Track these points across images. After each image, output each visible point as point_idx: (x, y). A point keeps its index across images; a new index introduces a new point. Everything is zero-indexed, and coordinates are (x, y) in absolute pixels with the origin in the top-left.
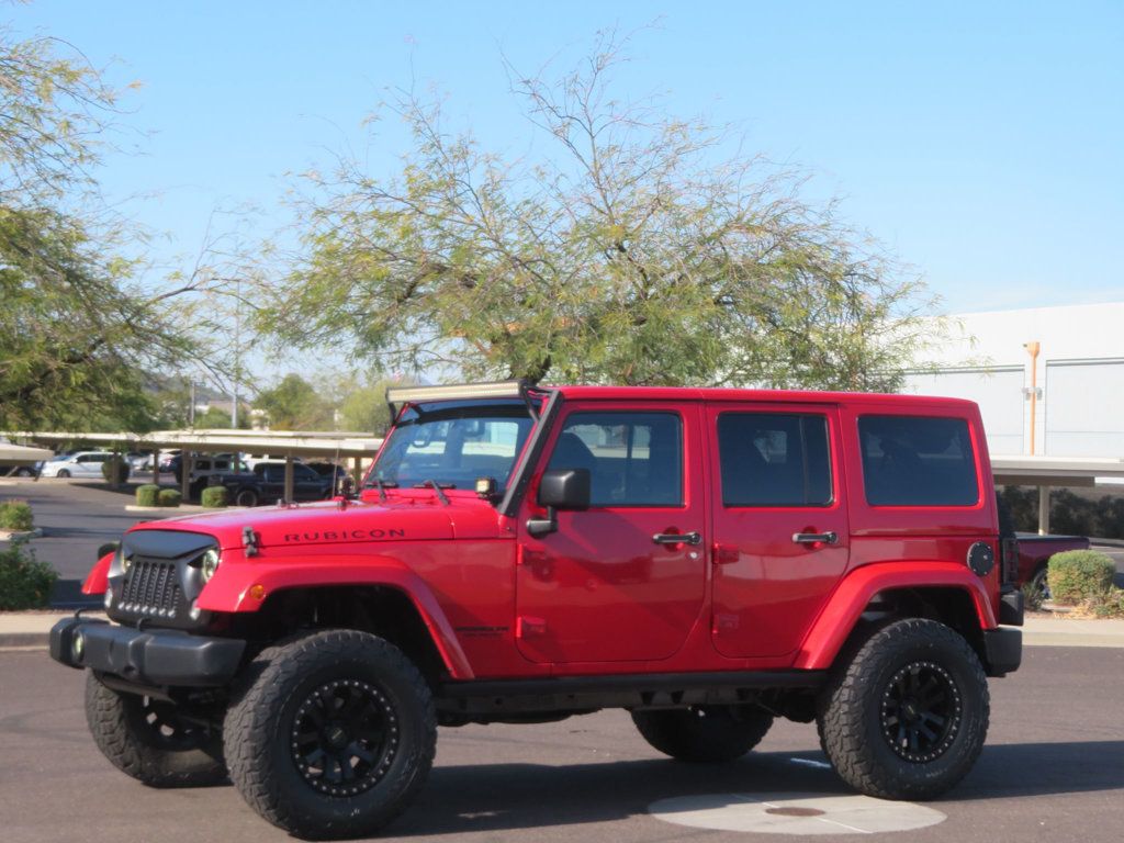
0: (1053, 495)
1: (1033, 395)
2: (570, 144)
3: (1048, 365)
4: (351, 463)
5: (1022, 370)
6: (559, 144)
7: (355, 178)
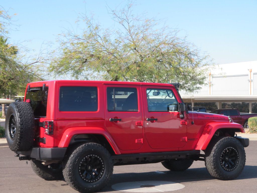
0: (252, 104)
1: (251, 81)
2: (123, 25)
3: (254, 74)
5: (248, 75)
6: (121, 25)
7: (72, 35)
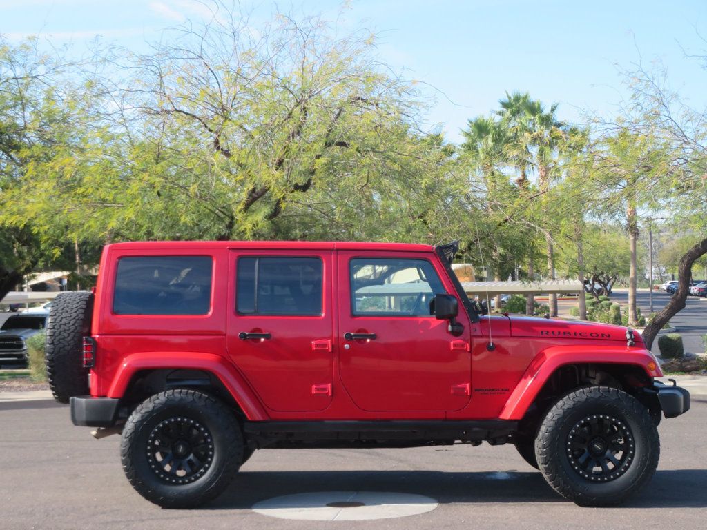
4: (477, 298)
